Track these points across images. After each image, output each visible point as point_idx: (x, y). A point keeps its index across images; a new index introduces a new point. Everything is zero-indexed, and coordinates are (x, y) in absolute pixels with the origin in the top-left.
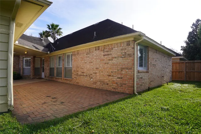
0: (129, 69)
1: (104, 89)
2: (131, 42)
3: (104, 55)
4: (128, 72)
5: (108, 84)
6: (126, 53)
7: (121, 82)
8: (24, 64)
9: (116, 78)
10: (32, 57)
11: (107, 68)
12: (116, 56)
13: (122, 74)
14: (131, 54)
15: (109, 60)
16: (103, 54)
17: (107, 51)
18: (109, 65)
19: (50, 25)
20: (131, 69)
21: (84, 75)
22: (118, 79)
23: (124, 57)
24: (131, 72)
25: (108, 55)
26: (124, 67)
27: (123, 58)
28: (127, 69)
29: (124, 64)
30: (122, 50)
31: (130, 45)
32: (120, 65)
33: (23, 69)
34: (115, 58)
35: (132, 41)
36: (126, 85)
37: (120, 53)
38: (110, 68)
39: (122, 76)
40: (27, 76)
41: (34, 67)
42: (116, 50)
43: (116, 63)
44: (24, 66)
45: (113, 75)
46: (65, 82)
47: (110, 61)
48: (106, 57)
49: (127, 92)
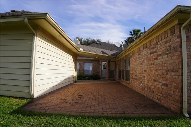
0: (176, 71)
1: (150, 98)
2: (175, 28)
3: (151, 54)
4: (174, 76)
5: (153, 92)
6: (171, 46)
7: (166, 91)
8: (102, 68)
9: (161, 84)
10: (107, 61)
11: (153, 70)
12: (161, 53)
13: (167, 80)
14: (176, 47)
15: (155, 59)
16: (149, 52)
17: (153, 48)
18: (155, 66)
19: (132, 32)
20: (178, 71)
21: (136, 79)
22: (163, 86)
23: (169, 53)
24: (178, 76)
25: (154, 52)
26: (169, 68)
27: (167, 54)
28: (173, 71)
29: (170, 64)
30: (166, 42)
31: (174, 33)
32: (165, 65)
33: (102, 71)
34: (160, 55)
35: (177, 25)
36: (171, 96)
37: (165, 48)
38: (156, 71)
39: (168, 82)
40: (104, 77)
41: (109, 70)
42: (160, 44)
43: (161, 63)
44: (102, 69)
45: (158, 80)
46: (126, 85)
47: (156, 61)
48: (152, 55)
49: (173, 109)
